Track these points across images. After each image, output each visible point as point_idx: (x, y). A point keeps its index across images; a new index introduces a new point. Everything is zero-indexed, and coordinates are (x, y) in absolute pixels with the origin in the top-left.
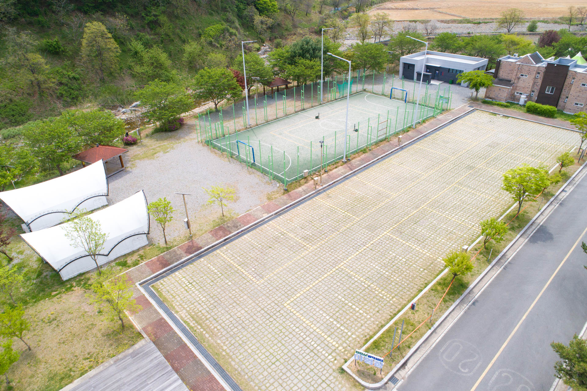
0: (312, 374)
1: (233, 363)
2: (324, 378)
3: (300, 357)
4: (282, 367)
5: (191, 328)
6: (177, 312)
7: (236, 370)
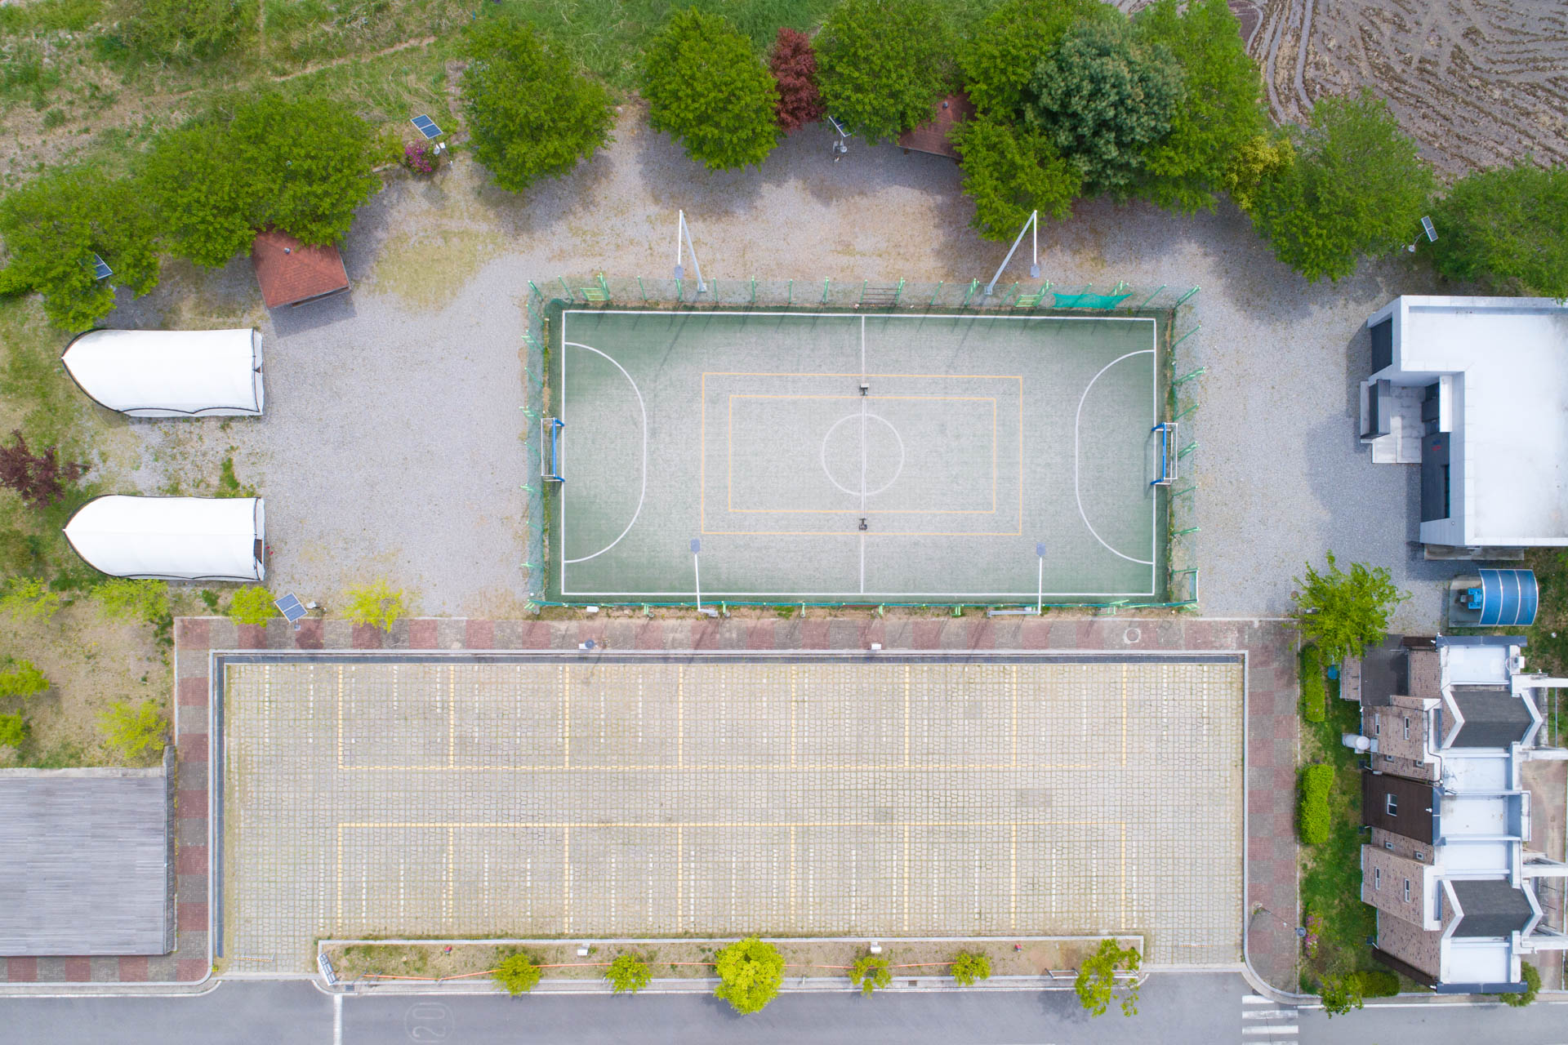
0: (291, 921)
1: (236, 849)
2: (297, 933)
3: (298, 897)
4: (273, 891)
5: (229, 771)
6: (229, 735)
7: (234, 858)
